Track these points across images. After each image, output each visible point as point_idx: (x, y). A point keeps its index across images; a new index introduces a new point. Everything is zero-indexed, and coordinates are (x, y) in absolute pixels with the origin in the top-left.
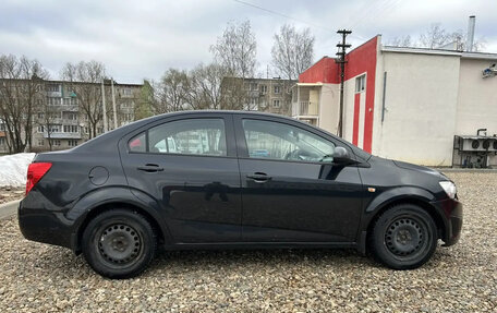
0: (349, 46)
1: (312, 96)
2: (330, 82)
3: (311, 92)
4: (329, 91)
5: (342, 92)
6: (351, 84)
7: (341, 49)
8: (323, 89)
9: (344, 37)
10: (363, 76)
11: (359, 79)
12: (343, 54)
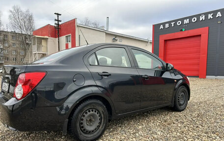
0: (60, 21)
1: (43, 43)
2: (51, 37)
3: (43, 41)
4: (52, 41)
5: (59, 42)
6: (63, 39)
7: (57, 22)
8: (49, 40)
9: (58, 17)
10: (69, 36)
11: (67, 37)
12: (58, 24)
